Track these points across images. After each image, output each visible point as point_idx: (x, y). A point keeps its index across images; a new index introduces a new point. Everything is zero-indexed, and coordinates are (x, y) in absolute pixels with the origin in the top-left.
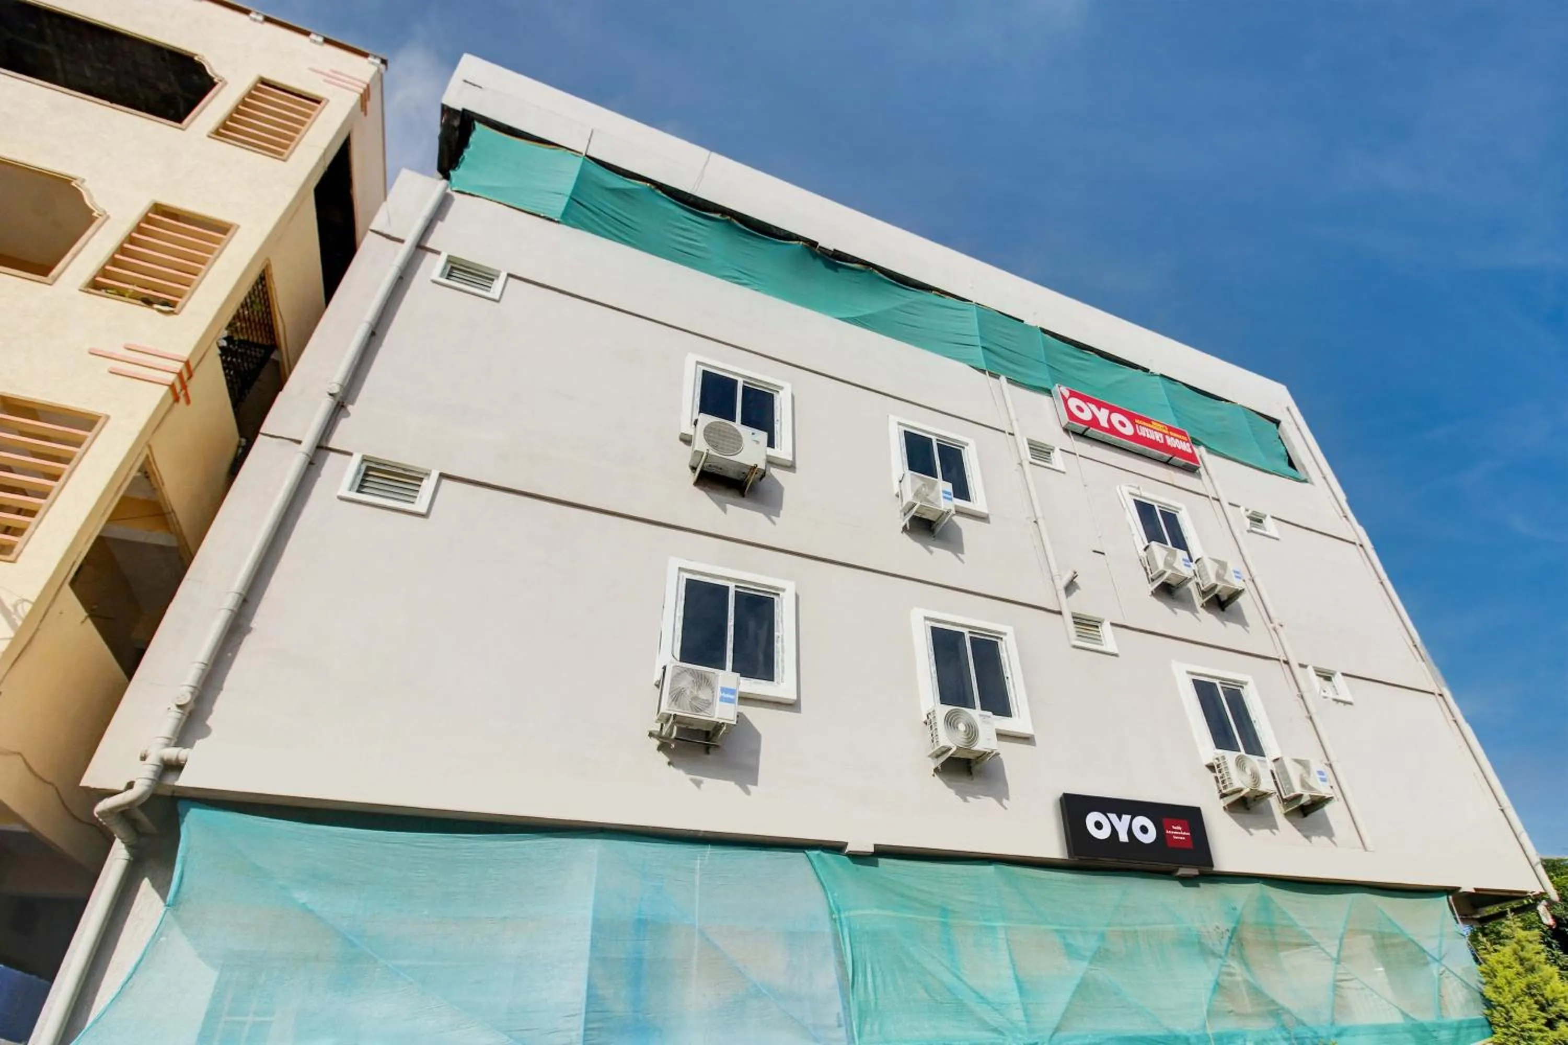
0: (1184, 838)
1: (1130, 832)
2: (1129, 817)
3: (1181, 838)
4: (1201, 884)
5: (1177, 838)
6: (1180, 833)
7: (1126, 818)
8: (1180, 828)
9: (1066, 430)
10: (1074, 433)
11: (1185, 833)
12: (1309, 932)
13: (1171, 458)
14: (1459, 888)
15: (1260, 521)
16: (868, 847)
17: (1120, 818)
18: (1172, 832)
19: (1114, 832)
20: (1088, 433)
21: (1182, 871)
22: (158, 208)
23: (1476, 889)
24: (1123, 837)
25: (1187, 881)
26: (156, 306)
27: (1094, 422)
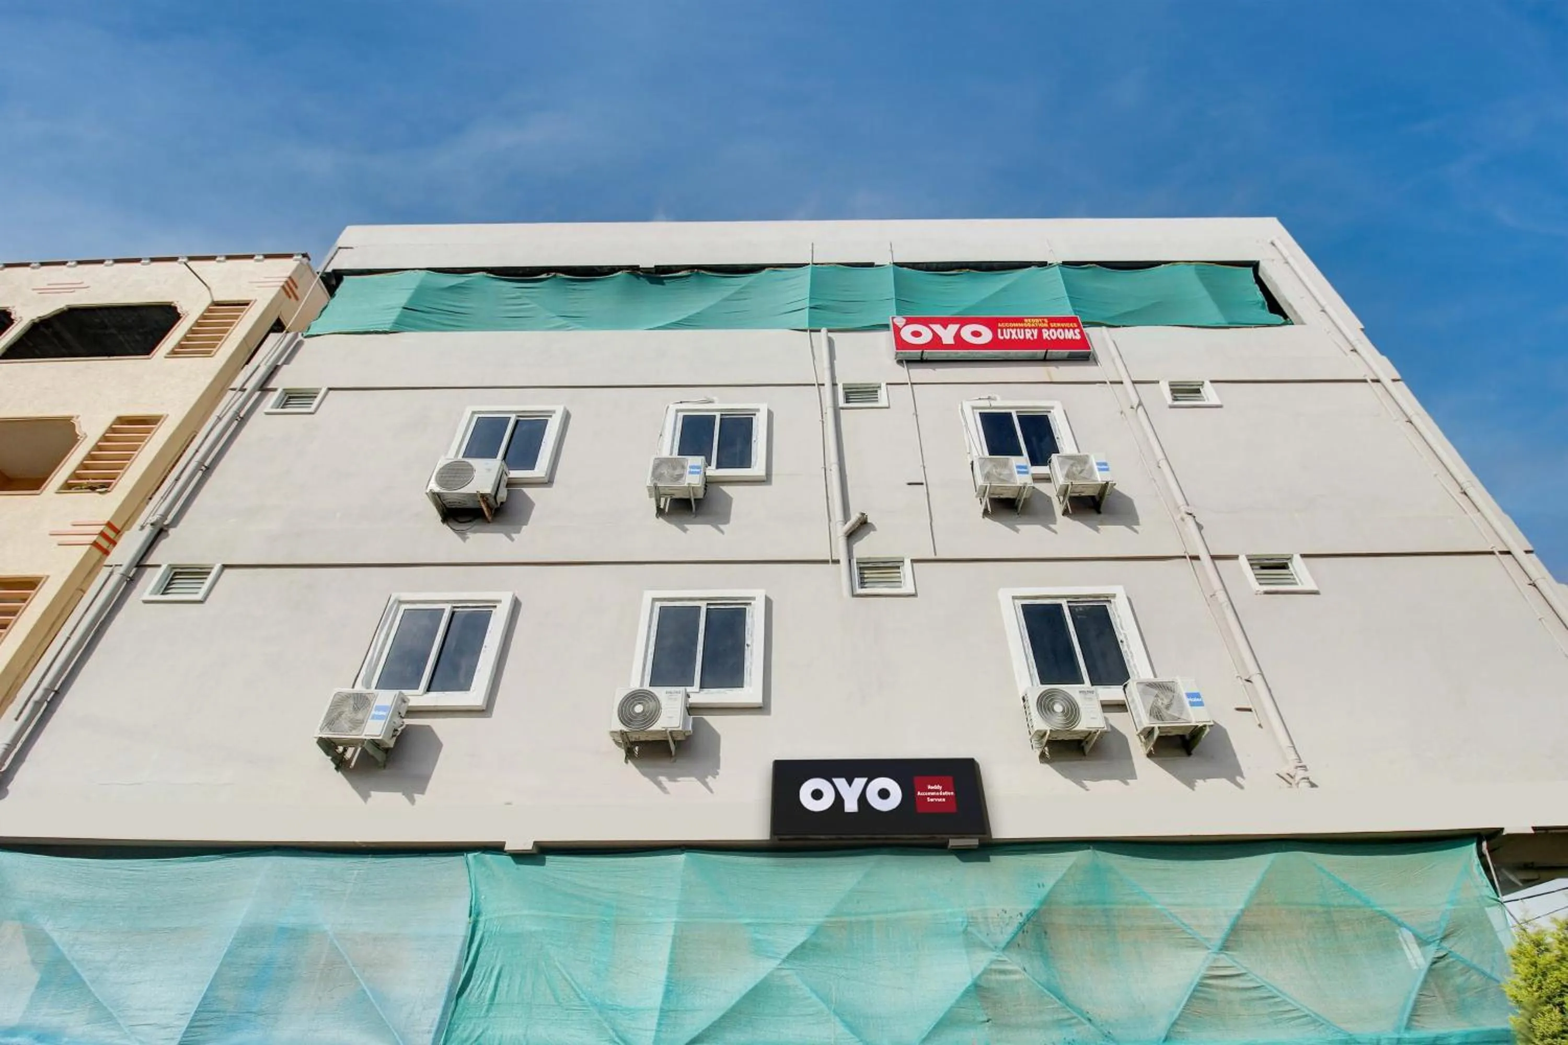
0: (944, 800)
1: (862, 799)
2: (865, 780)
3: (940, 800)
4: (991, 857)
5: (932, 800)
6: (938, 794)
7: (859, 782)
8: (939, 787)
9: (900, 362)
10: (908, 361)
11: (946, 793)
12: (1174, 910)
13: (1046, 352)
14: (1502, 829)
15: (1198, 391)
16: (527, 845)
17: (850, 783)
18: (926, 794)
19: (839, 800)
20: (925, 357)
21: (953, 843)
22: (121, 420)
23: (1534, 828)
24: (851, 806)
25: (964, 854)
26: (98, 490)
27: (936, 342)
